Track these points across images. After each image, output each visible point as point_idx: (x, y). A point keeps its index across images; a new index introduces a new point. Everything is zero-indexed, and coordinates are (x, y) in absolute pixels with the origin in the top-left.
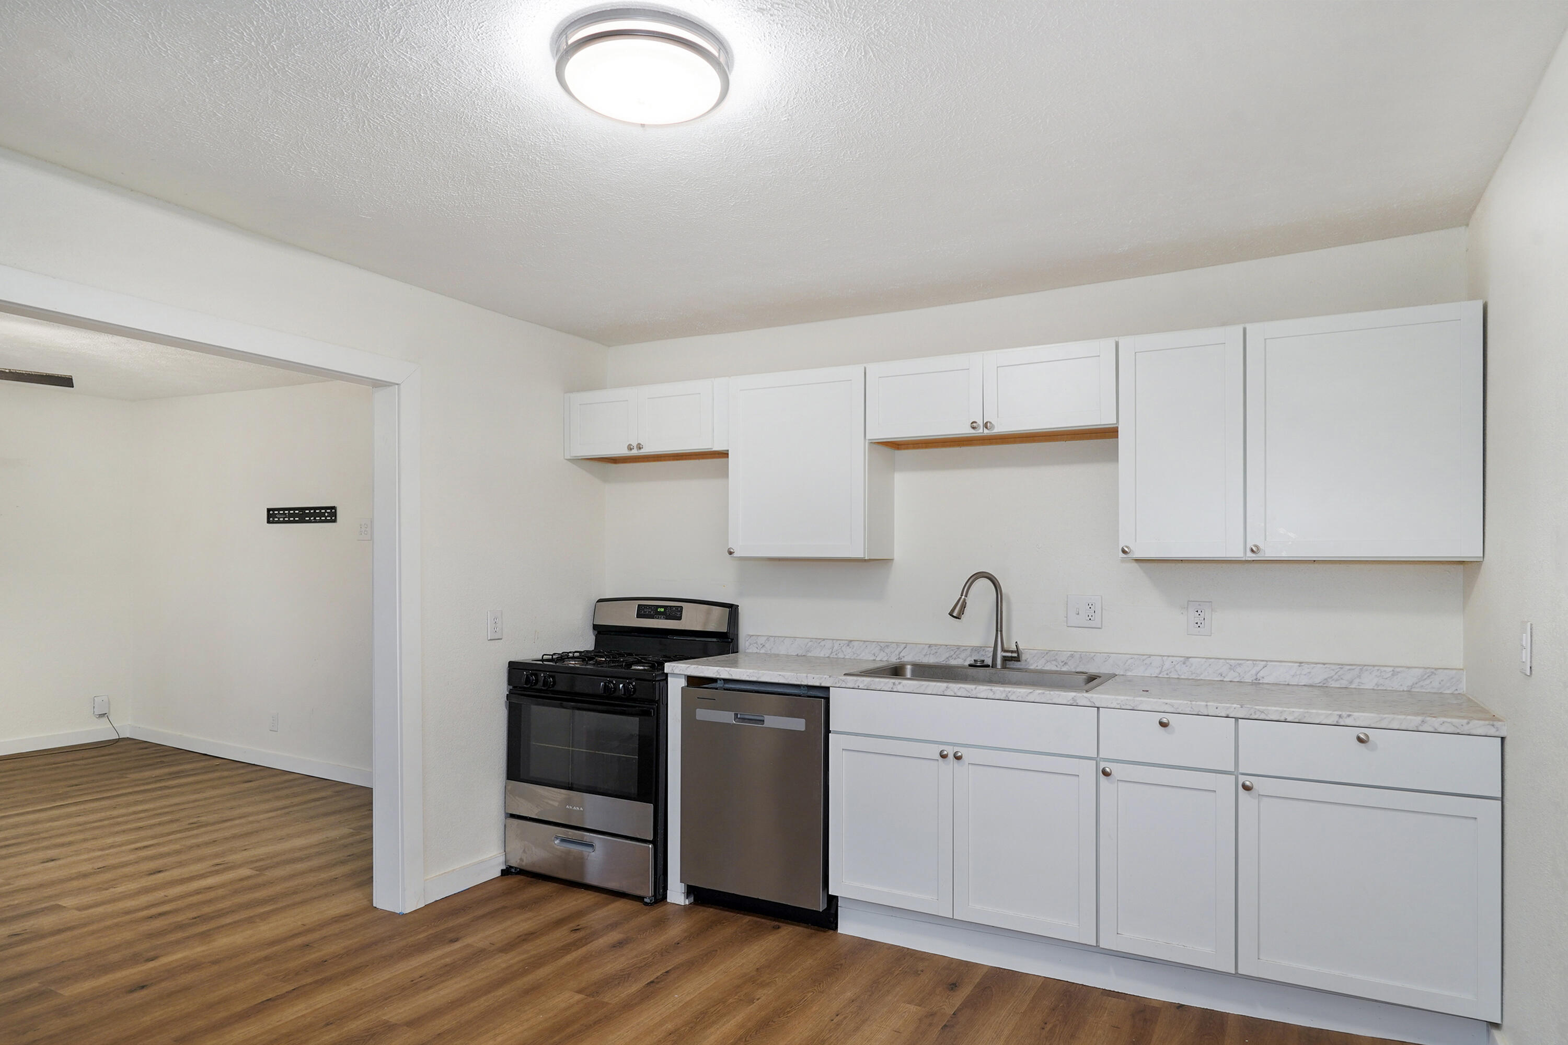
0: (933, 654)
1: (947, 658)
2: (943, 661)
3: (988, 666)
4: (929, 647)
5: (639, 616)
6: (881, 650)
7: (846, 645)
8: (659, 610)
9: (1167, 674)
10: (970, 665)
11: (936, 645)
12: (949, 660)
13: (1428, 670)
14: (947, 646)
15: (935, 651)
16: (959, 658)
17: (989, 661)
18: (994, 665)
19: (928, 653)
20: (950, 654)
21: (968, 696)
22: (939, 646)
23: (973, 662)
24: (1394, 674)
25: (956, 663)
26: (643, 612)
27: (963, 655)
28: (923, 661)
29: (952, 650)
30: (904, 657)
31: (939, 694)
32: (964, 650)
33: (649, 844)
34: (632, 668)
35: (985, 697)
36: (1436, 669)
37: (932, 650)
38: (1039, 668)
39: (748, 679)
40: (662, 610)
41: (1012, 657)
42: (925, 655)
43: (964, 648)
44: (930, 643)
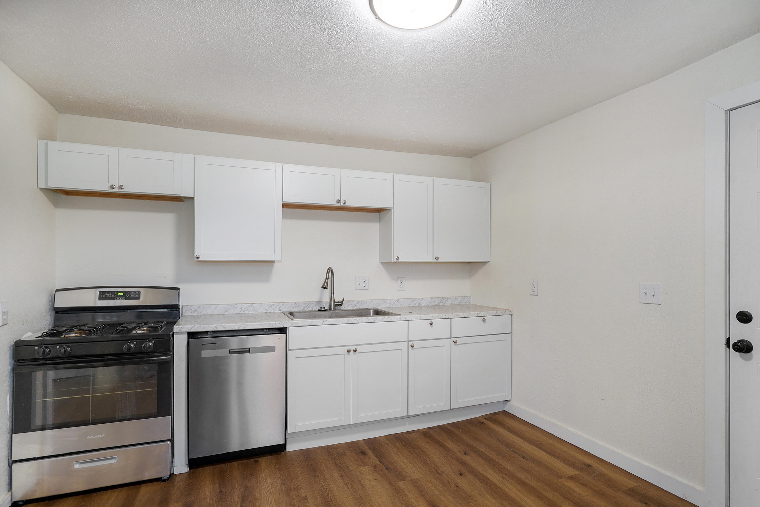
0: (297, 307)
1: (304, 308)
2: (302, 309)
3: (327, 310)
4: (295, 303)
5: (101, 298)
6: (270, 307)
7: (250, 306)
8: (118, 294)
9: (392, 306)
10: (319, 310)
11: (298, 302)
12: (305, 309)
13: (463, 297)
14: (304, 302)
15: (298, 305)
16: (310, 307)
17: (327, 308)
18: (330, 309)
19: (295, 306)
20: (306, 306)
21: (358, 323)
22: (300, 303)
23: (320, 308)
24: (456, 299)
25: (308, 310)
26: (102, 296)
27: (311, 306)
28: (292, 311)
29: (307, 304)
30: (282, 309)
31: (345, 323)
32: (312, 304)
33: (168, 442)
34: (132, 333)
35: (365, 322)
36: (465, 297)
37: (297, 305)
38: (345, 308)
39: (237, 329)
40: (122, 294)
41: (339, 305)
42: (293, 308)
43: (312, 302)
44: (296, 301)
